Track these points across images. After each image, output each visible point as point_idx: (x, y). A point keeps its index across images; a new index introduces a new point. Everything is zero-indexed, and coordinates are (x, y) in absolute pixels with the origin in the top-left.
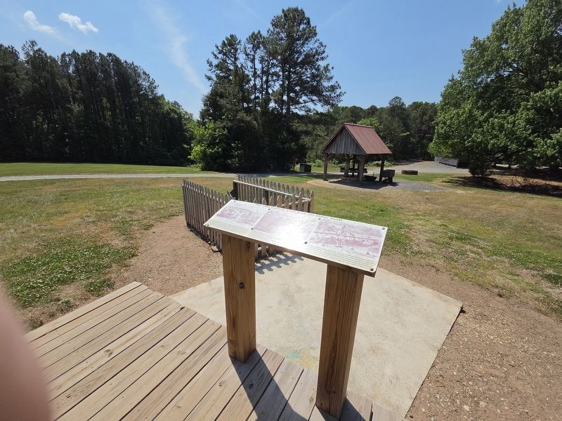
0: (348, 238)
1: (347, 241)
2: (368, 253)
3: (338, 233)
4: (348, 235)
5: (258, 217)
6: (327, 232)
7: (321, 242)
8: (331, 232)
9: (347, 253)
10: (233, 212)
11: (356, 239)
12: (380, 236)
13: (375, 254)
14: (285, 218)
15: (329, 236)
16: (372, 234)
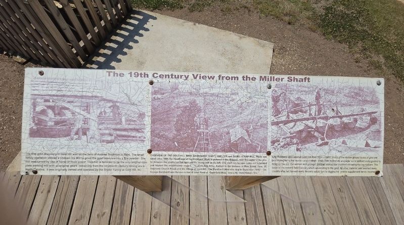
0: (331, 122)
1: (332, 128)
2: (367, 145)
3: (313, 112)
4: (330, 113)
5: (142, 115)
6: (294, 117)
7: (292, 143)
8: (300, 115)
9: (339, 154)
10: (68, 115)
11: (345, 120)
12: (377, 102)
13: (377, 143)
14: (200, 101)
15: (300, 126)
16: (365, 102)
